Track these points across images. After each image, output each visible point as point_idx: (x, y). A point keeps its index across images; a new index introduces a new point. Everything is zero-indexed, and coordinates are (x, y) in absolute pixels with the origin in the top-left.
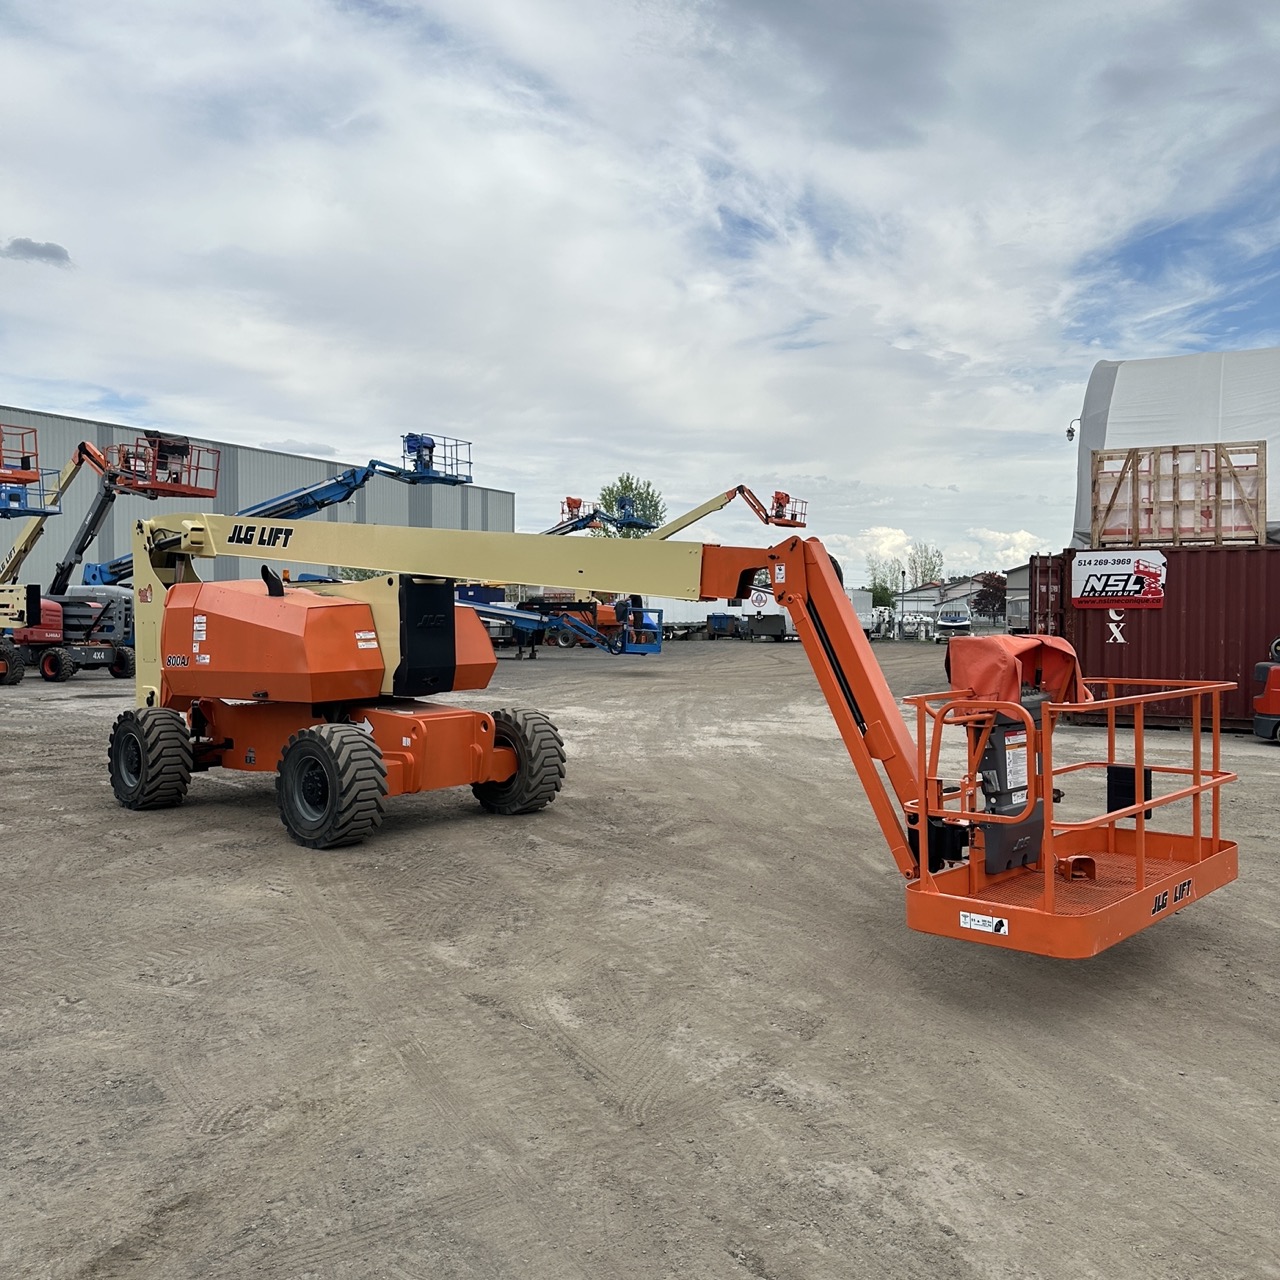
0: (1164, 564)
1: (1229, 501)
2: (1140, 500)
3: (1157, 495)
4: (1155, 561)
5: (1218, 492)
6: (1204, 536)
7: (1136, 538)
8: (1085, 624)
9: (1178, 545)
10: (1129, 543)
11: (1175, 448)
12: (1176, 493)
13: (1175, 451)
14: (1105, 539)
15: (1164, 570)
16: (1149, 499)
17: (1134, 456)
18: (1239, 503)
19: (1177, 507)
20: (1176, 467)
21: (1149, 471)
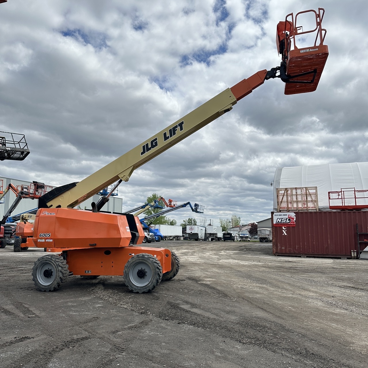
0: (295, 216)
1: (309, 201)
2: (288, 200)
3: (292, 199)
4: (293, 215)
5: (307, 198)
6: (304, 209)
7: (288, 209)
8: (277, 230)
9: (298, 211)
10: (286, 210)
11: (296, 188)
12: (297, 198)
13: (296, 189)
14: (281, 209)
15: (295, 217)
16: (291, 200)
17: (286, 190)
18: (312, 201)
19: (297, 202)
20: (296, 192)
21: (290, 193)
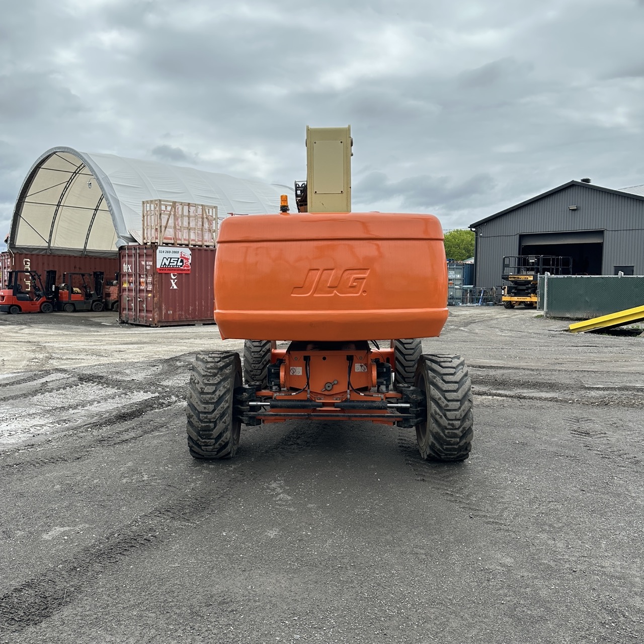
1: (206, 229)
2: (177, 225)
3: (183, 223)
4: (187, 252)
5: (203, 225)
7: (176, 242)
8: (162, 280)
10: (173, 244)
12: (189, 223)
13: (189, 205)
14: (164, 241)
15: (190, 257)
17: (175, 205)
18: (209, 230)
19: (189, 229)
20: (189, 212)
